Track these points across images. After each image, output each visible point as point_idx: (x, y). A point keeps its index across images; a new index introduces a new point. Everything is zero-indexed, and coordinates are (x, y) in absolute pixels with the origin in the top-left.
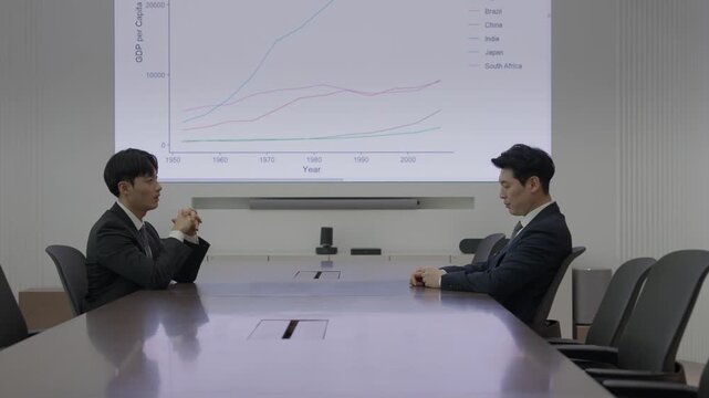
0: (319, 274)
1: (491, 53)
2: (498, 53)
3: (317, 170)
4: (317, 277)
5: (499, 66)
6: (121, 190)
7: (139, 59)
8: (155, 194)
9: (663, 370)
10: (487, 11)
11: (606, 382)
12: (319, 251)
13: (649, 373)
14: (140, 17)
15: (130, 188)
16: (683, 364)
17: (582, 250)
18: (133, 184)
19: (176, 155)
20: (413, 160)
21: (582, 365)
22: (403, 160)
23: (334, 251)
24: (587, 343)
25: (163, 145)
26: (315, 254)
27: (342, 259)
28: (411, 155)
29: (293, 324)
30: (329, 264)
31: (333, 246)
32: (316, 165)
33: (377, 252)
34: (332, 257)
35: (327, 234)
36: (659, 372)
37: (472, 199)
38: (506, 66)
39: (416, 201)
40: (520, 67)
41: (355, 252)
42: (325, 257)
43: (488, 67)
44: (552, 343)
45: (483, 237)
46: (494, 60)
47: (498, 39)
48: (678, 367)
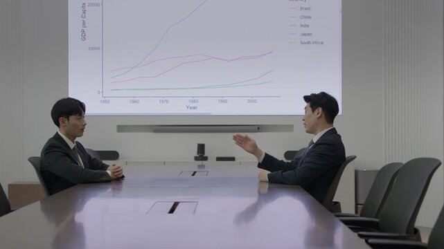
0: (195, 173)
1: (304, 35)
2: (309, 34)
3: (195, 108)
4: (193, 175)
5: (309, 43)
6: (61, 123)
7: (84, 38)
8: (81, 127)
9: (407, 233)
10: (302, 9)
11: (371, 241)
12: (196, 159)
13: (397, 235)
14: (84, 12)
15: (66, 122)
16: (419, 228)
17: (353, 158)
18: (68, 120)
19: (107, 99)
20: (255, 101)
21: (354, 230)
22: (249, 101)
23: (206, 159)
24: (361, 216)
25: (99, 92)
26: (194, 160)
27: (211, 164)
28: (254, 98)
29: (176, 204)
30: (202, 167)
31: (205, 155)
32: (194, 105)
33: (233, 159)
34: (204, 162)
35: (201, 148)
36: (404, 234)
37: (292, 126)
38: (313, 43)
39: (257, 127)
40: (322, 43)
41: (219, 159)
42: (200, 163)
43: (302, 43)
44: (337, 216)
45: (298, 150)
46: (305, 39)
47: (308, 26)
48: (416, 231)
